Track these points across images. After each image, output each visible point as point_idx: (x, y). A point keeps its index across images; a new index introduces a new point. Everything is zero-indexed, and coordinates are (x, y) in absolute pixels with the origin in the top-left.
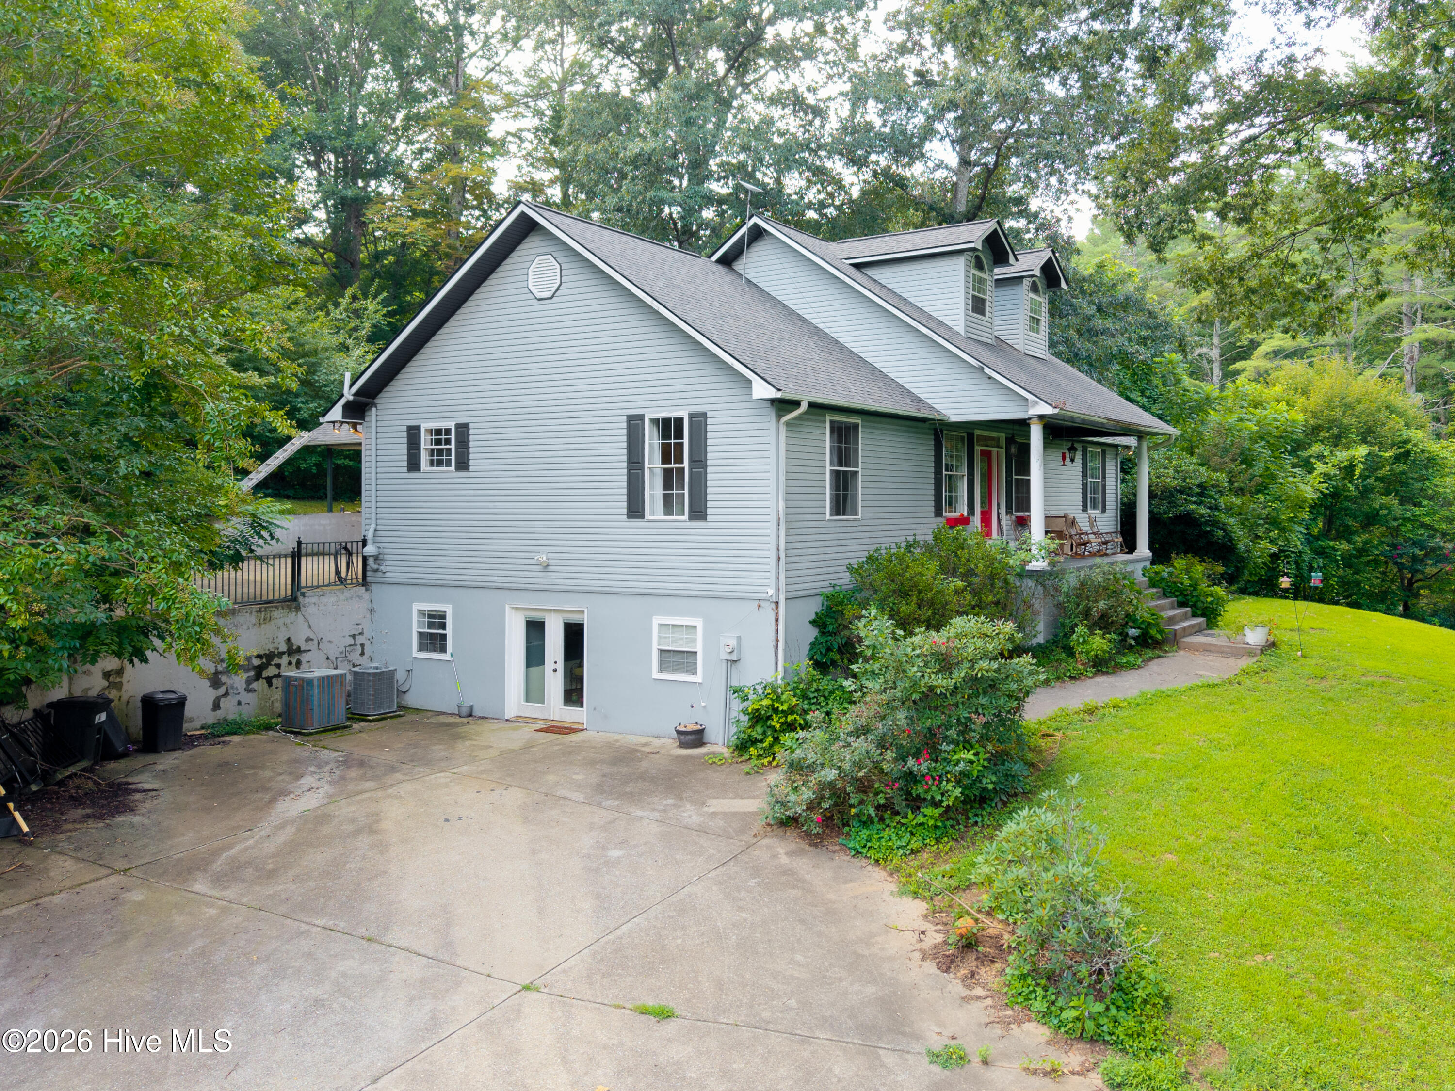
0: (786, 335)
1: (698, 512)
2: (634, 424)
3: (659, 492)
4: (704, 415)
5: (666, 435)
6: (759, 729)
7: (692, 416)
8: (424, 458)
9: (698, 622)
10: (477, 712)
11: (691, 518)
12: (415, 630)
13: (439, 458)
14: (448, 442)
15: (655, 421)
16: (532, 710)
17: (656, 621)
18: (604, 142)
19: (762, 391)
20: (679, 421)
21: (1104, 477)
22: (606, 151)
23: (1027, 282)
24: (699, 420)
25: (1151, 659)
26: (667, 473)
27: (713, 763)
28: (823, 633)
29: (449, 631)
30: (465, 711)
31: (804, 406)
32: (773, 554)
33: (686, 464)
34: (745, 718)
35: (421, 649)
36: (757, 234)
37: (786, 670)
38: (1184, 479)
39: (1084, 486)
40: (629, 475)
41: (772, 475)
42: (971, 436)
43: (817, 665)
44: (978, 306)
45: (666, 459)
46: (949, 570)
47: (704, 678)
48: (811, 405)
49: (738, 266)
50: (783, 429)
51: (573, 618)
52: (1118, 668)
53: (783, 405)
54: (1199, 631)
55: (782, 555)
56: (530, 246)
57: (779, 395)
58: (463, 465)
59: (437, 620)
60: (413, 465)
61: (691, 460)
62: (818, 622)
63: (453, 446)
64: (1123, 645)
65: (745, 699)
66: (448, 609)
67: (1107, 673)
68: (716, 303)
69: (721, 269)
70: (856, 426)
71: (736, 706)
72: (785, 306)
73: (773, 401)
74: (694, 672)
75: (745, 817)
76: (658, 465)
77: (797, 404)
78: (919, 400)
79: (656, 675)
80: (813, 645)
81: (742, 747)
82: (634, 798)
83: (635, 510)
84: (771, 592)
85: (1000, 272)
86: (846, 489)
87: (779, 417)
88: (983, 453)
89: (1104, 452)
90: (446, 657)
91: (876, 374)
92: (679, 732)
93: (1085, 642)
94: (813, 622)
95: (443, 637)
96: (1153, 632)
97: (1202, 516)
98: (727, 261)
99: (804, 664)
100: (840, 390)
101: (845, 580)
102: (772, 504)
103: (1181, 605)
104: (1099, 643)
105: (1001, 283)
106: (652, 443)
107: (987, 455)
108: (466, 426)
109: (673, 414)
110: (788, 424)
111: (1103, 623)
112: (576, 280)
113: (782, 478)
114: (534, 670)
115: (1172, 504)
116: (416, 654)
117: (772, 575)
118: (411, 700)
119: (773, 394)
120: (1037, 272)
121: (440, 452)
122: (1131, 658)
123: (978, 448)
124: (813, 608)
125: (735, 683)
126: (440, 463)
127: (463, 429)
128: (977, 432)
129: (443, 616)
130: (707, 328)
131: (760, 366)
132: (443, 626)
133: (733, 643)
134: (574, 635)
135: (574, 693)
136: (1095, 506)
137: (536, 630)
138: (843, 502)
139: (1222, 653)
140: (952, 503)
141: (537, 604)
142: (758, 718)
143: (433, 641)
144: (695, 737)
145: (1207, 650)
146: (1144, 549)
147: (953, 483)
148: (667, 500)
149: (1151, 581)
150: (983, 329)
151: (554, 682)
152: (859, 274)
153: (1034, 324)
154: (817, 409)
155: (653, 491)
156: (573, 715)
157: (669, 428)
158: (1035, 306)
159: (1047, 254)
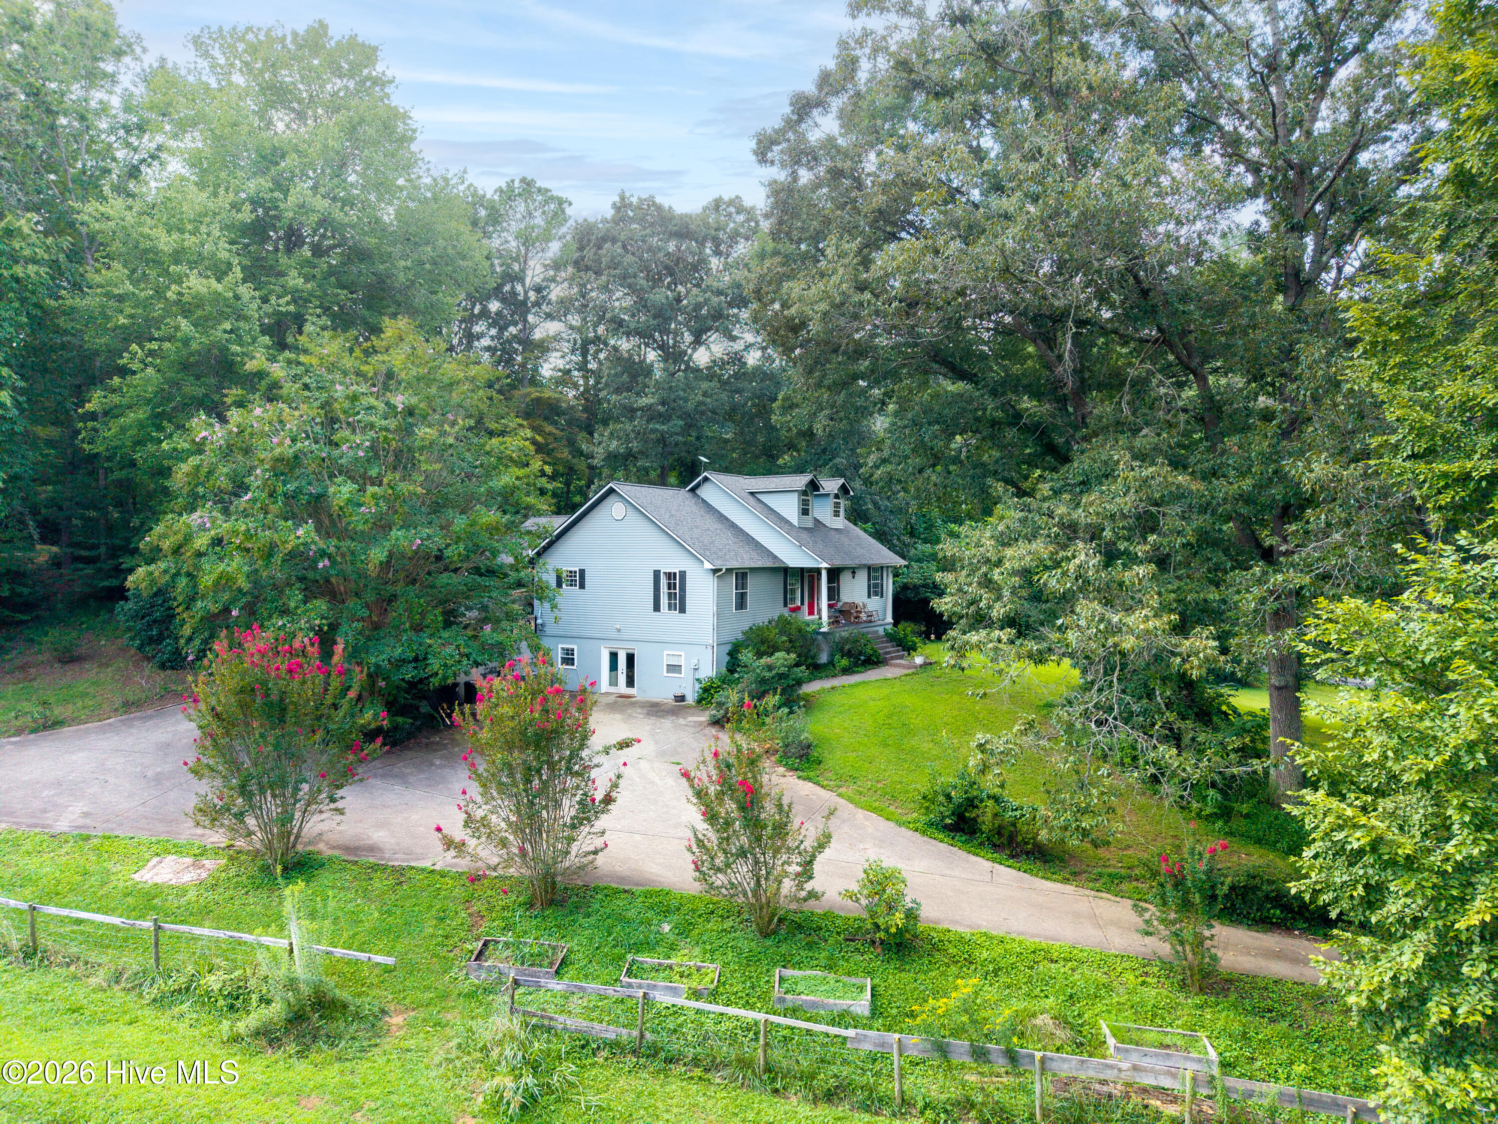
1: (683, 610)
2: (657, 574)
3: (667, 601)
4: (685, 573)
5: (670, 579)
6: (706, 695)
7: (680, 572)
8: (564, 583)
9: (682, 654)
10: (589, 691)
11: (680, 612)
12: (560, 656)
13: (571, 583)
14: (575, 576)
15: (665, 573)
16: (612, 689)
17: (665, 653)
19: (708, 565)
20: (675, 574)
21: (882, 580)
23: (831, 496)
24: (683, 574)
25: (870, 669)
26: (670, 594)
27: (689, 707)
28: (730, 658)
29: (575, 657)
31: (724, 570)
32: (711, 627)
33: (677, 591)
34: (701, 691)
35: (563, 664)
36: (706, 479)
37: (717, 673)
39: (869, 586)
40: (654, 594)
42: (802, 570)
43: (730, 670)
44: (805, 512)
45: (669, 588)
46: (782, 633)
47: (685, 675)
48: (727, 569)
49: (698, 492)
50: (716, 578)
51: (630, 651)
52: (853, 673)
53: (715, 571)
54: (901, 657)
55: (715, 627)
56: (612, 498)
57: (714, 567)
58: (582, 586)
59: (570, 652)
60: (559, 585)
61: (680, 590)
62: (730, 654)
63: (578, 578)
64: (857, 663)
65: (701, 683)
66: (575, 647)
67: (846, 676)
69: (690, 495)
70: (747, 576)
71: (697, 686)
72: (719, 512)
73: (712, 570)
74: (681, 673)
75: (701, 723)
76: (666, 590)
77: (721, 569)
78: (776, 557)
79: (665, 674)
80: (727, 664)
81: (699, 701)
82: (662, 717)
83: (657, 608)
84: (711, 641)
85: (816, 494)
86: (742, 599)
87: (714, 575)
88: (809, 577)
90: (574, 667)
91: (757, 545)
92: (675, 696)
93: (839, 661)
94: (727, 655)
95: (573, 659)
96: (873, 657)
98: (693, 490)
99: (724, 670)
100: (740, 560)
101: (740, 636)
102: (712, 607)
103: (897, 646)
104: (845, 662)
105: (816, 499)
106: (664, 582)
107: (811, 577)
108: (584, 570)
109: (673, 571)
110: (718, 576)
111: (849, 654)
112: (632, 513)
113: (715, 598)
114: (613, 673)
115: (917, 594)
116: (560, 666)
117: (712, 635)
119: (712, 566)
120: (836, 490)
121: (571, 581)
122: (860, 669)
123: (806, 574)
124: (728, 648)
125: (697, 677)
126: (571, 585)
127: (582, 572)
129: (573, 650)
131: (707, 554)
132: (572, 654)
133: (696, 662)
134: (630, 658)
135: (630, 682)
136: (876, 594)
137: (614, 656)
138: (741, 603)
139: (904, 667)
140: (793, 600)
141: (614, 646)
142: (706, 690)
143: (568, 660)
144: (681, 698)
145: (899, 666)
146: (889, 619)
147: (793, 591)
148: (670, 605)
149: (887, 634)
150: (808, 522)
151: (622, 678)
152: (751, 498)
153: (836, 514)
154: (729, 571)
155: (664, 601)
156: (630, 691)
157: (670, 576)
158: (837, 505)
159: (842, 481)
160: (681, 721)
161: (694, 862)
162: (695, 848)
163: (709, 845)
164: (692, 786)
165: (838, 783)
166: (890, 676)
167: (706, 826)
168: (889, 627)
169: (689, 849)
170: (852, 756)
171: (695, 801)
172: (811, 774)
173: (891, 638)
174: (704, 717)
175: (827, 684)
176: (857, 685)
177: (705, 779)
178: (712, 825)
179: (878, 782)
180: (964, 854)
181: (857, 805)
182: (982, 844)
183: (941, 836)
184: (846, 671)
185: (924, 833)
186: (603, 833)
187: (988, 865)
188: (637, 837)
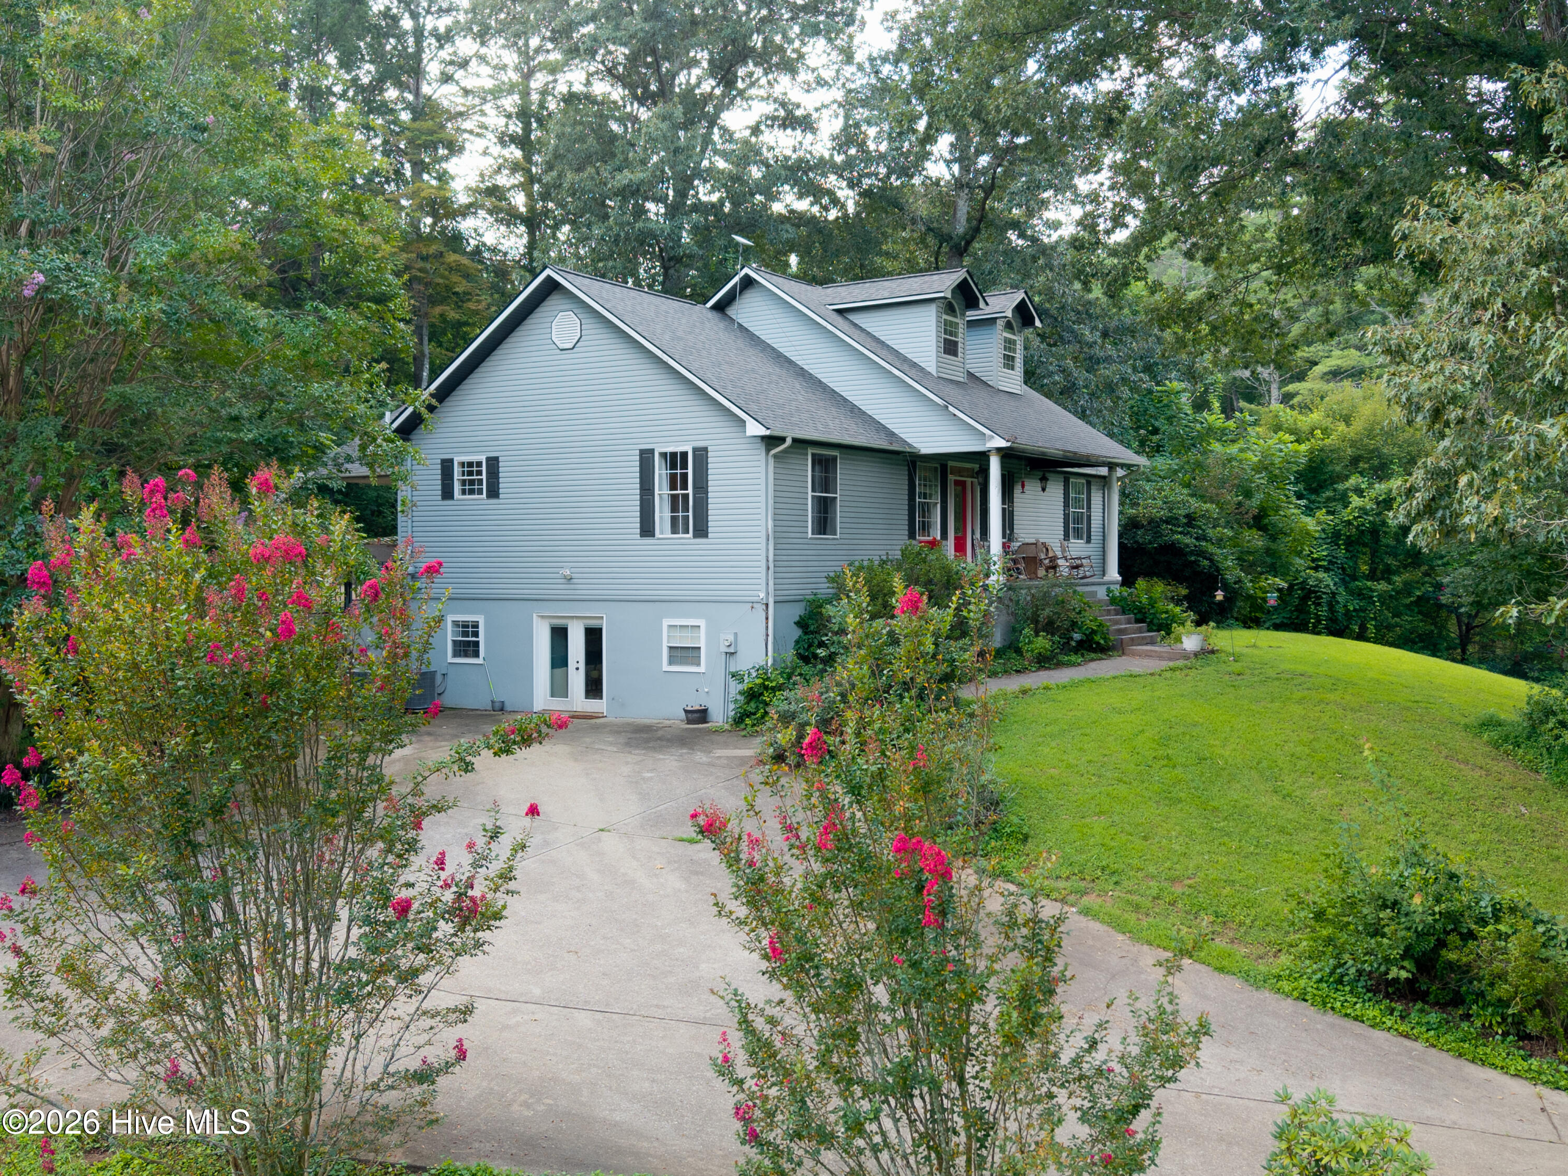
0: (774, 378)
1: (701, 531)
2: (646, 457)
3: (668, 514)
4: (705, 449)
5: (673, 466)
6: (753, 704)
7: (695, 450)
8: (457, 487)
9: (702, 623)
10: (508, 707)
11: (695, 536)
12: (450, 638)
13: (470, 487)
14: (479, 473)
15: (664, 455)
16: (558, 705)
17: (666, 622)
18: (590, 170)
19: (754, 429)
20: (684, 455)
21: (1089, 508)
22: (592, 178)
23: (1000, 323)
24: (701, 454)
25: (1092, 660)
26: (674, 498)
27: (717, 731)
28: (806, 633)
29: (481, 639)
30: (497, 706)
31: (789, 441)
32: (763, 564)
33: (690, 491)
34: (741, 698)
35: (455, 654)
36: (748, 283)
37: (774, 660)
38: (1170, 510)
39: (1066, 517)
40: (642, 500)
41: (763, 499)
42: (944, 468)
43: (801, 657)
44: (950, 348)
45: (673, 487)
47: (707, 667)
48: (795, 440)
49: (731, 311)
50: (771, 461)
51: (593, 623)
52: (1059, 665)
53: (771, 441)
54: (1152, 642)
55: (771, 565)
56: (553, 303)
57: (768, 433)
58: (493, 493)
59: (469, 629)
60: (447, 493)
61: (694, 487)
62: (802, 624)
63: (484, 477)
64: (1066, 648)
65: (741, 681)
66: (481, 619)
67: (1049, 669)
68: (714, 351)
69: (715, 315)
70: (834, 459)
71: (734, 688)
72: (773, 349)
73: (763, 438)
74: (699, 664)
75: (743, 761)
76: (667, 492)
77: (782, 440)
78: (893, 434)
79: (666, 667)
80: (797, 642)
81: (739, 720)
82: (656, 749)
83: (647, 529)
84: (762, 595)
85: (972, 315)
86: (826, 512)
87: (768, 451)
88: (957, 483)
89: (1089, 484)
90: (480, 661)
91: (854, 411)
92: (686, 711)
93: (1030, 642)
94: (797, 623)
95: (477, 644)
96: (1097, 638)
97: (1187, 546)
98: (720, 307)
99: (790, 654)
100: (820, 427)
101: (824, 589)
102: (763, 522)
103: (1138, 621)
104: (1042, 643)
105: (972, 324)
106: (660, 473)
107: (961, 484)
108: (496, 459)
109: (679, 449)
110: (775, 456)
111: (1050, 627)
112: (595, 334)
113: (771, 502)
114: (558, 671)
115: (1158, 534)
116: (450, 659)
117: (763, 582)
118: (448, 700)
119: (763, 432)
120: (1009, 314)
121: (472, 482)
122: (1073, 658)
123: (951, 478)
124: (797, 611)
125: (733, 670)
126: (472, 492)
127: (493, 463)
128: (951, 464)
129: (476, 625)
130: (708, 376)
131: (753, 407)
132: (476, 634)
133: (731, 638)
134: (593, 637)
135: (594, 687)
136: (1078, 536)
137: (559, 635)
138: (824, 523)
139: (1160, 657)
140: (926, 527)
141: (560, 612)
142: (752, 695)
143: (466, 648)
144: (700, 716)
145: (1148, 655)
146: (1113, 574)
147: (926, 510)
148: (674, 520)
149: (1113, 601)
150: (955, 369)
151: (577, 678)
152: (838, 319)
153: (1009, 362)
154: (800, 444)
155: (662, 514)
156: (593, 706)
157: (675, 460)
158: (1009, 345)
159: (1020, 296)
160: (700, 757)
161: (741, 1113)
162: (743, 1070)
163: (785, 1053)
164: (732, 860)
165: (1075, 883)
166: (1136, 670)
167: (775, 990)
168: (1116, 589)
169: (725, 1067)
170: (1098, 824)
171: (742, 911)
172: (1011, 864)
173: (1122, 606)
174: (751, 749)
175: (1013, 684)
176: (1075, 685)
177: (776, 839)
178: (800, 989)
179: (1174, 880)
180: (1449, 1062)
181: (1135, 935)
182: (1486, 1032)
183: (1373, 1012)
184: (1044, 661)
185: (1324, 1004)
186: (465, 1012)
187: (1522, 1089)
188: (584, 1019)
